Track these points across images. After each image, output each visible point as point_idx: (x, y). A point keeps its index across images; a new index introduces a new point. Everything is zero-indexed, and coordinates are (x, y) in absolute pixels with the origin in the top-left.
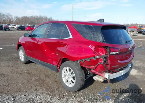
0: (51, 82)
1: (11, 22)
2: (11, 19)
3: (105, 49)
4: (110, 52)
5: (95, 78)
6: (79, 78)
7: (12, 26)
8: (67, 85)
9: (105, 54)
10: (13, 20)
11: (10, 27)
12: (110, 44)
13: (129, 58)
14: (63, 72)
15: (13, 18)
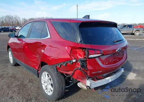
0: (32, 88)
1: (18, 24)
2: (19, 21)
3: (83, 51)
4: (89, 54)
5: (80, 85)
6: (57, 85)
7: (19, 28)
8: (46, 92)
9: (84, 57)
10: (21, 21)
11: (17, 28)
12: (88, 45)
13: (118, 61)
14: (42, 77)
15: (21, 20)
